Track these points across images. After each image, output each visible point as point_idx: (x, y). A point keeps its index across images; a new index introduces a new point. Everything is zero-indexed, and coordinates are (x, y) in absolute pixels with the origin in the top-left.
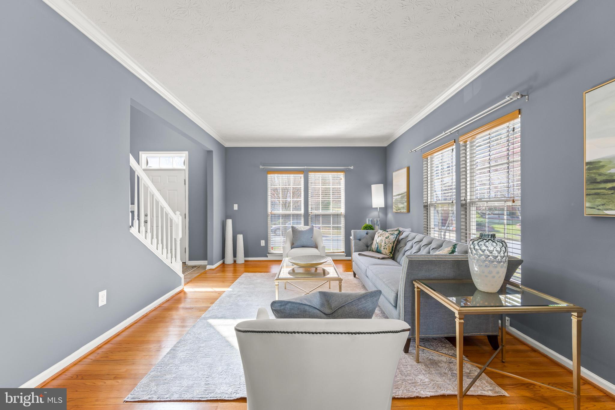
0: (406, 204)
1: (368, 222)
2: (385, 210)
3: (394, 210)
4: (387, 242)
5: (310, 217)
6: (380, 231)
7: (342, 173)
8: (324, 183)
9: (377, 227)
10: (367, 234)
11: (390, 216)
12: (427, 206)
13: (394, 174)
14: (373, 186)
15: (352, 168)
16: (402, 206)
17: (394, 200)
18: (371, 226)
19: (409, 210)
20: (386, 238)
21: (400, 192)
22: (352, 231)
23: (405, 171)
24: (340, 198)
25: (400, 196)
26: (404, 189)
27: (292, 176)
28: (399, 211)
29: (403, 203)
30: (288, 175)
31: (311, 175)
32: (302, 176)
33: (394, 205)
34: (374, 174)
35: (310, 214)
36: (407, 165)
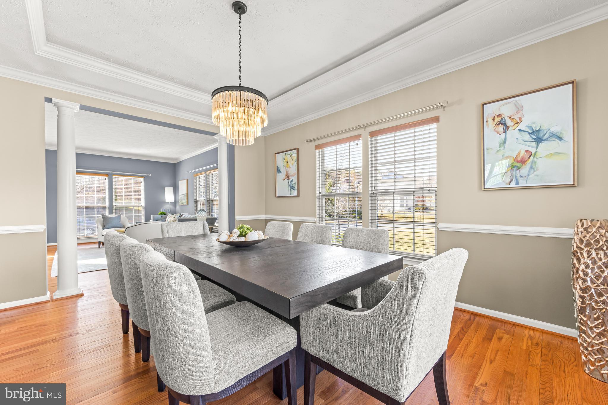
0: (186, 200)
1: (162, 211)
2: (175, 203)
3: (180, 204)
4: (174, 220)
5: (114, 209)
6: (170, 215)
7: (142, 178)
8: (126, 184)
9: (168, 213)
10: (162, 217)
11: (178, 208)
12: (196, 201)
13: (180, 182)
14: (166, 189)
15: (150, 175)
16: (184, 201)
17: (180, 197)
18: (165, 213)
19: (188, 204)
20: (173, 218)
21: (183, 193)
22: (152, 216)
23: (186, 181)
24: (141, 196)
25: (183, 196)
26: (185, 192)
27: (96, 178)
28: (183, 204)
29: (185, 200)
30: (92, 176)
31: (114, 177)
32: (107, 178)
33: (180, 201)
34: (167, 180)
35: (114, 206)
36: (187, 178)
